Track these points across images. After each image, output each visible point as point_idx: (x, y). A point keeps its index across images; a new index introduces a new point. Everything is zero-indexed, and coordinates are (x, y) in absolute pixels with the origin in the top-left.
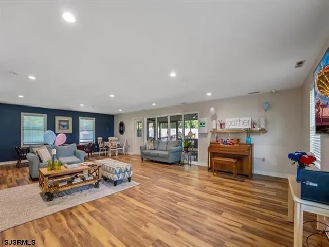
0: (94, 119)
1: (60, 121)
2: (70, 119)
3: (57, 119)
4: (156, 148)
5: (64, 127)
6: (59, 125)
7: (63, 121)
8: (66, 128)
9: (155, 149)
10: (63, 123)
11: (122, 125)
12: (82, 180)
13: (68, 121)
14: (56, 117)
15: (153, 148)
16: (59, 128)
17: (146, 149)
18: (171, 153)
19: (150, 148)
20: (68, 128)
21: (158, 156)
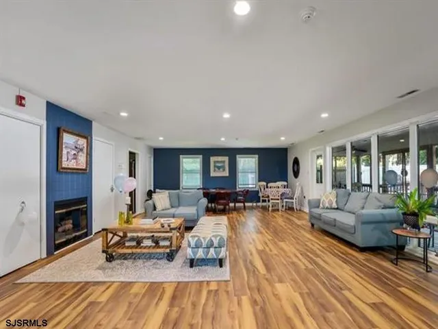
0: (257, 156)
1: (215, 162)
2: (226, 159)
3: (213, 159)
4: (340, 207)
5: (219, 169)
6: (215, 166)
7: (218, 162)
8: (221, 170)
9: (337, 209)
10: (219, 165)
11: (296, 162)
12: (154, 244)
13: (224, 162)
14: (211, 158)
15: (334, 205)
16: (215, 171)
17: (318, 207)
18: (363, 223)
19: (327, 205)
20: (224, 170)
21: (334, 223)
